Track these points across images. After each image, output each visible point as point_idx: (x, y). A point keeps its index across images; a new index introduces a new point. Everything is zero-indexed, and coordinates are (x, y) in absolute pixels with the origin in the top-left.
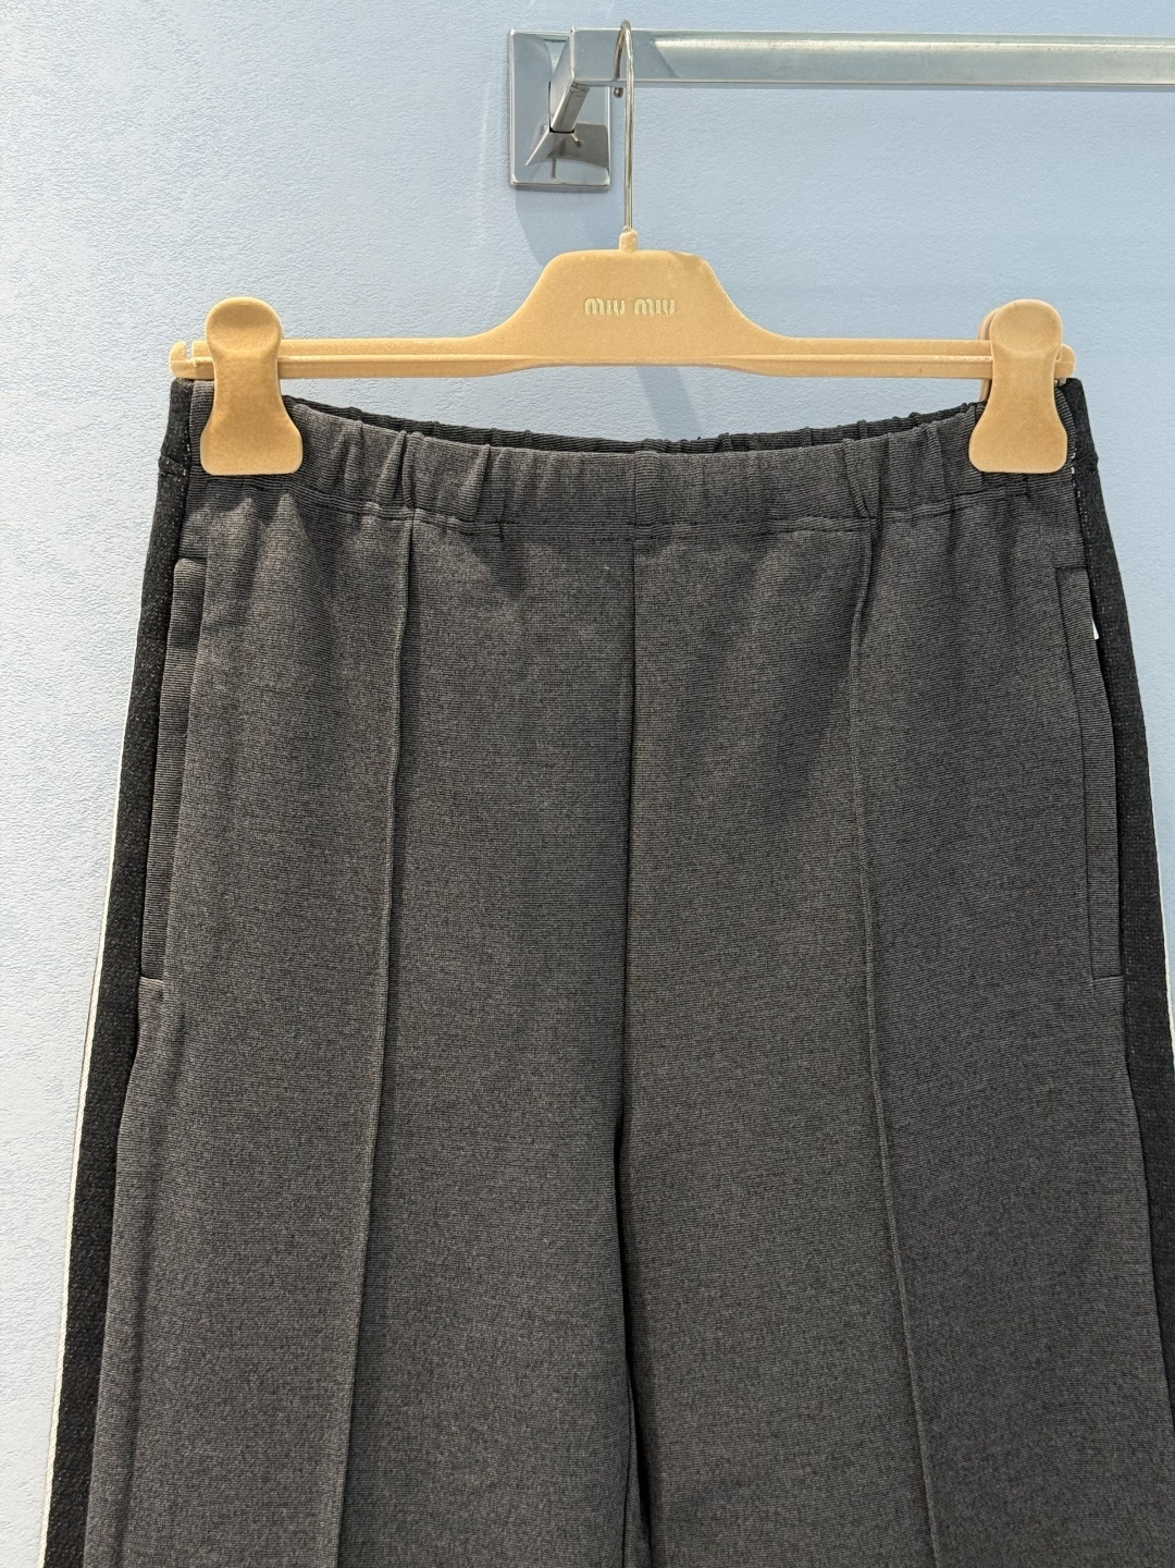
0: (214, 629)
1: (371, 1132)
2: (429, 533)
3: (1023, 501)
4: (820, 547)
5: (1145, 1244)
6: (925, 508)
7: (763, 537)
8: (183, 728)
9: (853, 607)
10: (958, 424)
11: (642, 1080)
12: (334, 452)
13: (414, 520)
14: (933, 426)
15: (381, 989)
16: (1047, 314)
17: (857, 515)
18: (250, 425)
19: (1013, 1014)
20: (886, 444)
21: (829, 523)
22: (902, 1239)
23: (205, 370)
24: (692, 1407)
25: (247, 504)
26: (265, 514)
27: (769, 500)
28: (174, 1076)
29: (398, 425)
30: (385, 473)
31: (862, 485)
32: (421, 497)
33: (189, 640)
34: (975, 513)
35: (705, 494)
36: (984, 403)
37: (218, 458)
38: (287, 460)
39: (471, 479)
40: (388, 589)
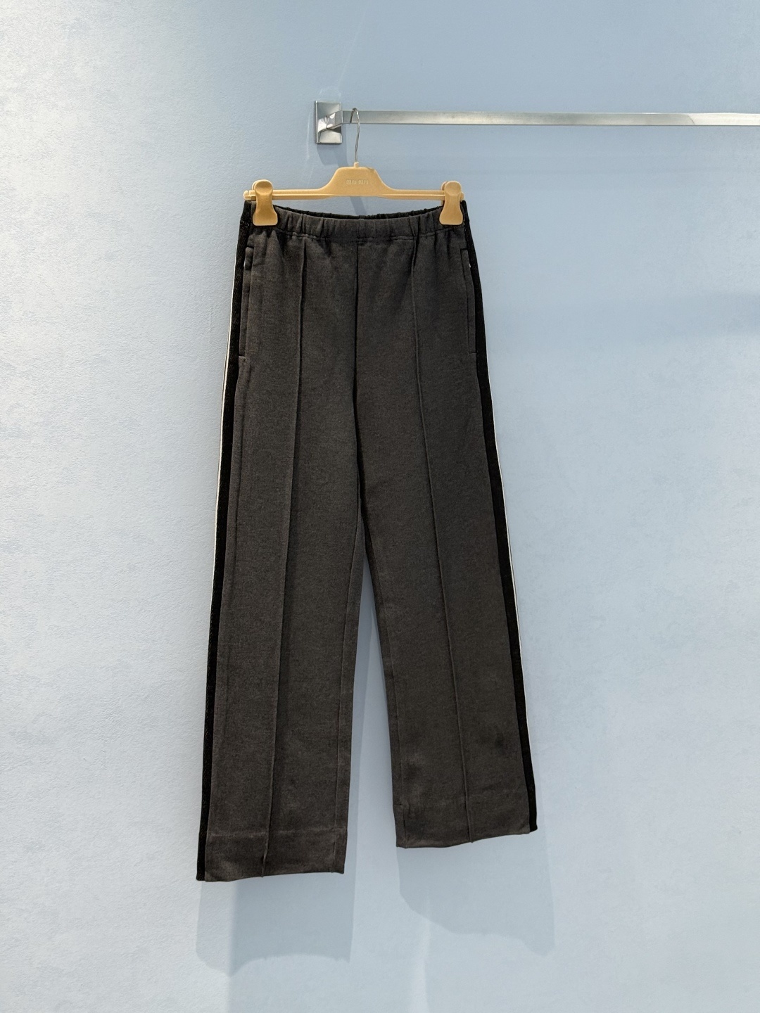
0: (256, 266)
1: (297, 395)
2: (309, 240)
3: (452, 232)
4: (404, 244)
5: (482, 420)
6: (429, 234)
7: (390, 241)
8: (248, 291)
9: (412, 260)
10: (436, 212)
11: (360, 382)
12: (286, 220)
13: (305, 237)
14: (431, 213)
15: (299, 359)
16: (458, 184)
17: (413, 235)
18: (265, 213)
19: (450, 363)
20: (419, 217)
21: (406, 238)
22: (425, 420)
23: (254, 199)
24: (373, 464)
25: (264, 233)
26: (268, 235)
27: (391, 232)
28: (249, 381)
29: (300, 212)
30: (298, 225)
31: (414, 227)
32: (307, 231)
33: (249, 268)
34: (441, 235)
35: (376, 230)
36: (443, 206)
37: (258, 221)
38: (274, 222)
39: (319, 227)
40: (299, 255)
